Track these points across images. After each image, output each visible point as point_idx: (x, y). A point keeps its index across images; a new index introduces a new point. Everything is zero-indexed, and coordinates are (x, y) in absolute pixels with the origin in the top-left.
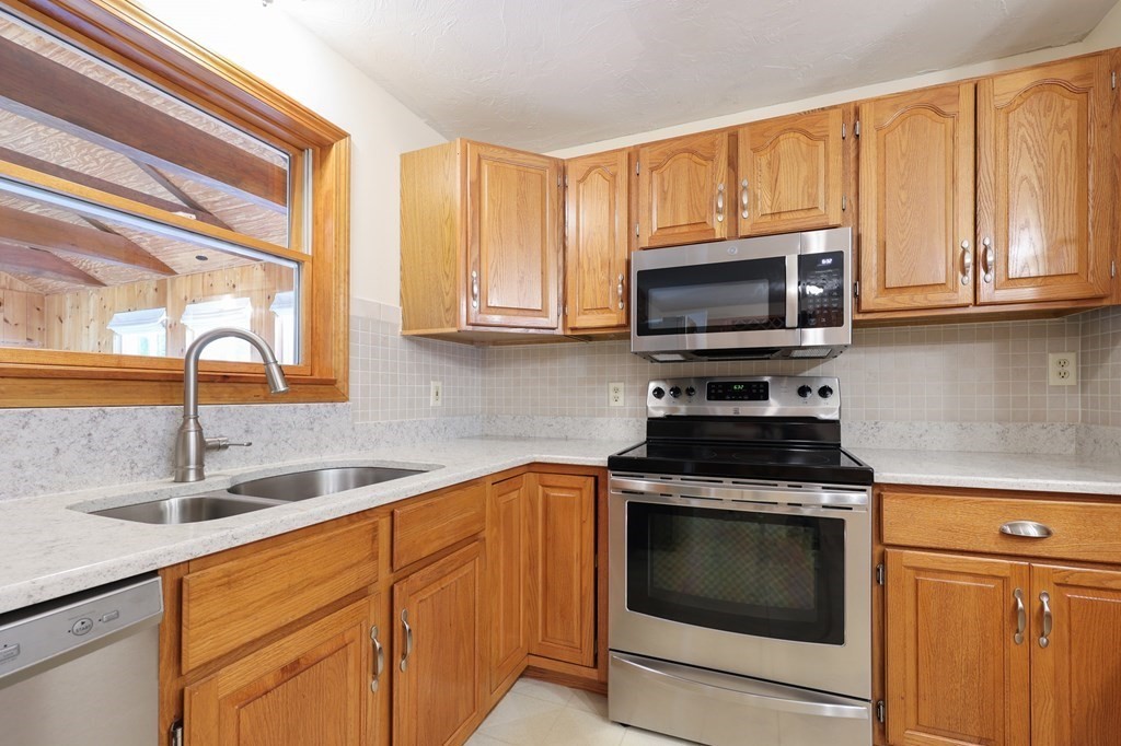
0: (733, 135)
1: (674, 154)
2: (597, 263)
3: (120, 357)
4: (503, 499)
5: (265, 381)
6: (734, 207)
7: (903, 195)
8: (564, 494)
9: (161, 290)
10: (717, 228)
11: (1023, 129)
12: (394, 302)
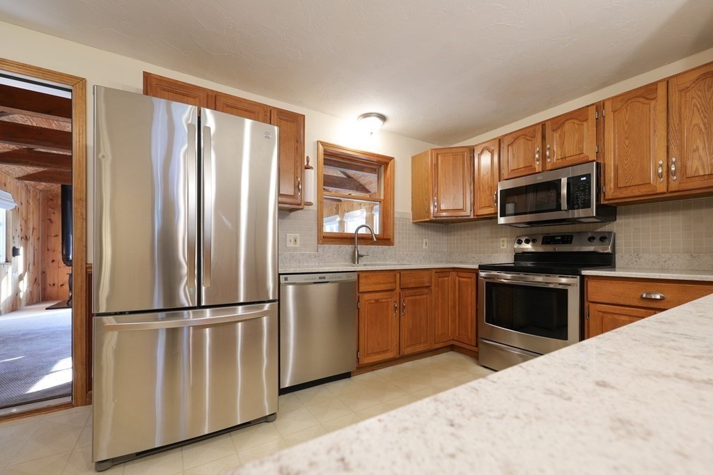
0: (543, 124)
1: (518, 137)
2: (486, 187)
3: (347, 234)
4: (440, 279)
5: (371, 239)
6: (544, 157)
7: (627, 142)
8: (466, 280)
9: (337, 208)
10: (537, 167)
11: (695, 100)
12: (409, 211)
